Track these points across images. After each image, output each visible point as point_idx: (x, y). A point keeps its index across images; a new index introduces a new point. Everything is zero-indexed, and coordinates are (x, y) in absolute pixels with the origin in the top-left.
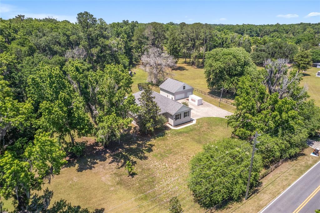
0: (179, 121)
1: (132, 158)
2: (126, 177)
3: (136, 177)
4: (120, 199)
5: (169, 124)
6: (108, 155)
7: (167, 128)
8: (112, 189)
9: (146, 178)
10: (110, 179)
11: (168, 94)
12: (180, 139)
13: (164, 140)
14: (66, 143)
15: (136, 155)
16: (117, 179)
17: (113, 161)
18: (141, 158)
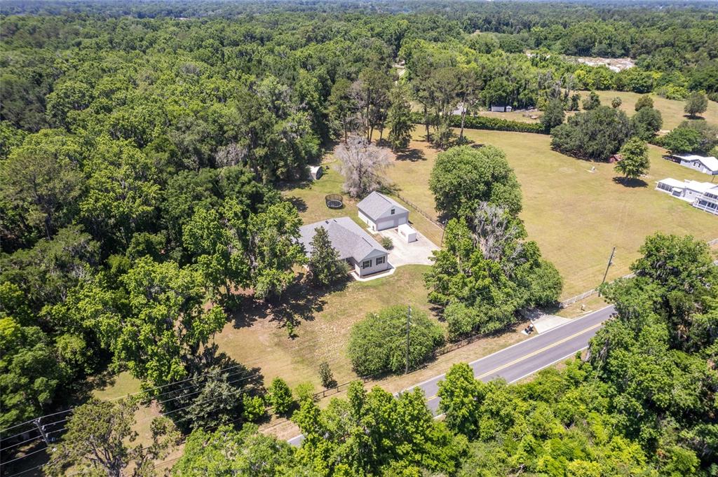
0: (368, 270)
1: (297, 317)
2: (285, 339)
3: (296, 339)
4: (276, 360)
5: (355, 272)
6: (269, 311)
7: (350, 278)
8: (269, 349)
9: (307, 341)
10: (268, 339)
11: (369, 221)
12: (363, 295)
13: (341, 296)
14: (221, 294)
15: (302, 314)
16: (276, 340)
17: (273, 319)
18: (307, 318)
